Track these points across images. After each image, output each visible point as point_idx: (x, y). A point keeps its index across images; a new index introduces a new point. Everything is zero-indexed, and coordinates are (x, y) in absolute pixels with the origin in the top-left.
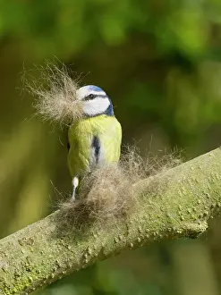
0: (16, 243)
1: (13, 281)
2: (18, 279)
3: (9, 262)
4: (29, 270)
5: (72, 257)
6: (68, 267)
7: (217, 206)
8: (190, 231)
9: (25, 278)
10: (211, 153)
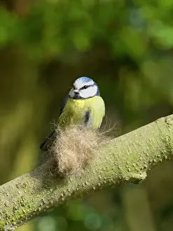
0: (14, 187)
1: (12, 213)
2: (16, 211)
3: (9, 200)
4: (23, 206)
5: (53, 197)
6: (50, 203)
7: (153, 162)
8: (134, 178)
9: (20, 211)
10: (149, 125)
